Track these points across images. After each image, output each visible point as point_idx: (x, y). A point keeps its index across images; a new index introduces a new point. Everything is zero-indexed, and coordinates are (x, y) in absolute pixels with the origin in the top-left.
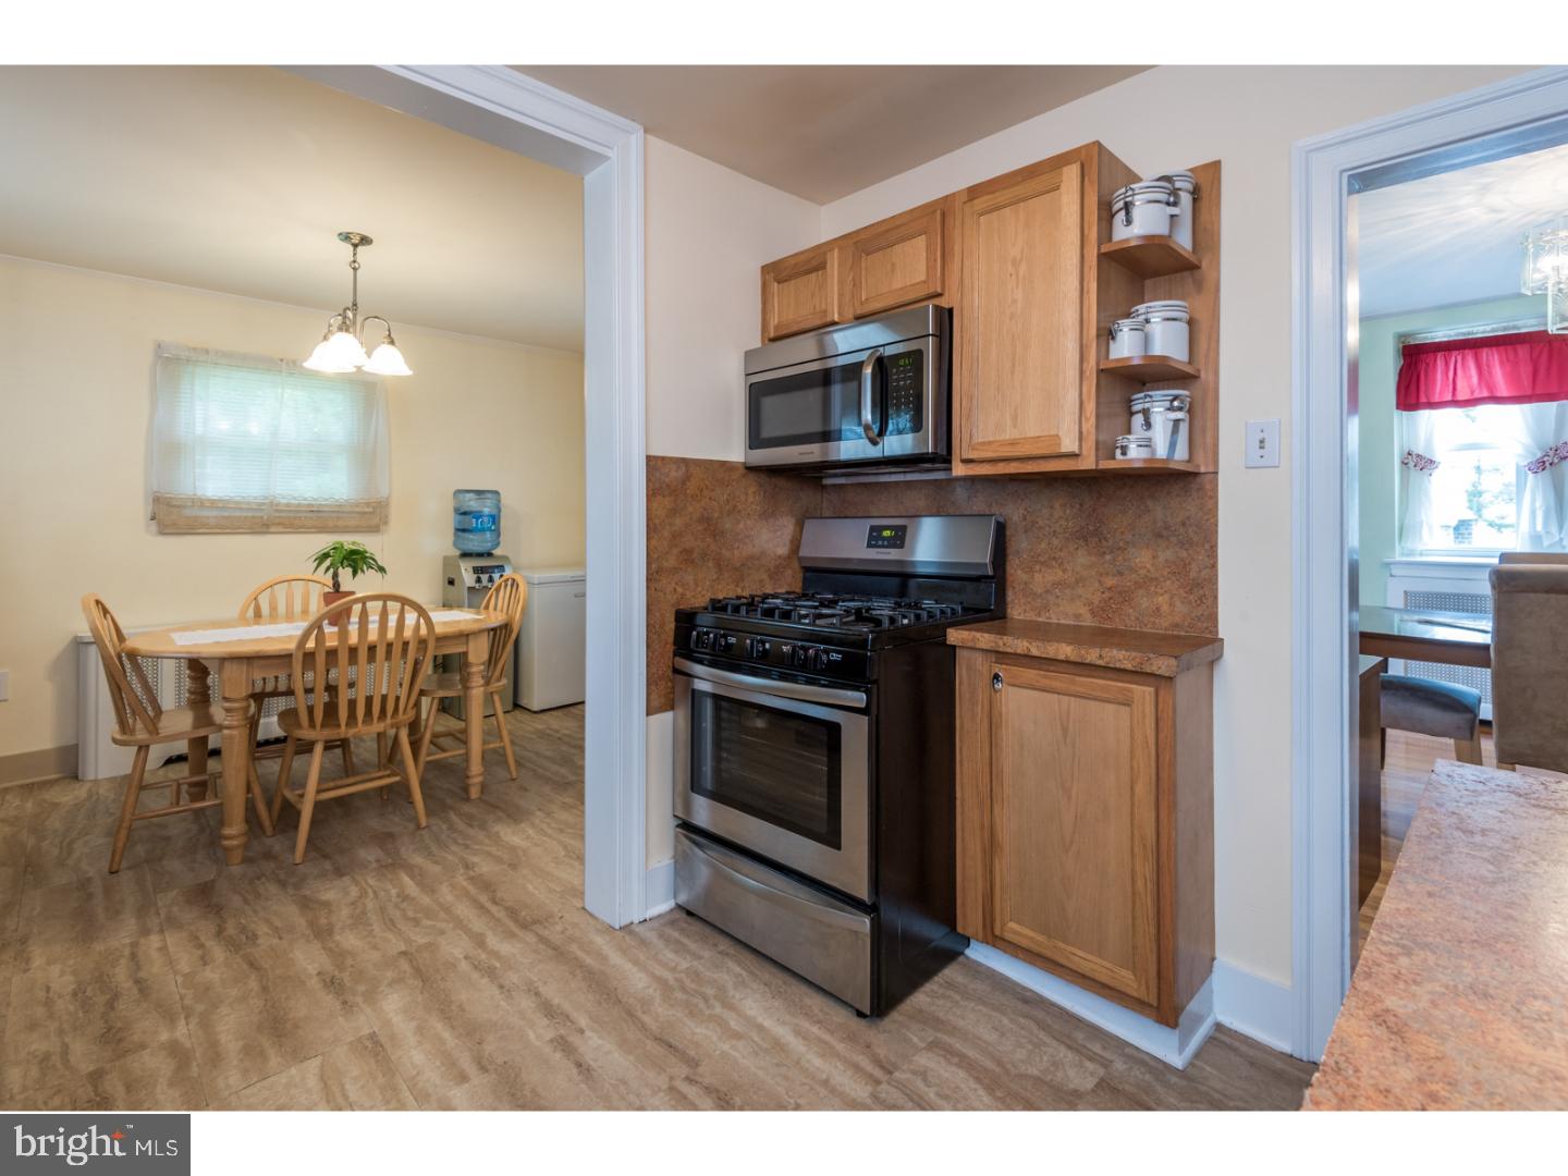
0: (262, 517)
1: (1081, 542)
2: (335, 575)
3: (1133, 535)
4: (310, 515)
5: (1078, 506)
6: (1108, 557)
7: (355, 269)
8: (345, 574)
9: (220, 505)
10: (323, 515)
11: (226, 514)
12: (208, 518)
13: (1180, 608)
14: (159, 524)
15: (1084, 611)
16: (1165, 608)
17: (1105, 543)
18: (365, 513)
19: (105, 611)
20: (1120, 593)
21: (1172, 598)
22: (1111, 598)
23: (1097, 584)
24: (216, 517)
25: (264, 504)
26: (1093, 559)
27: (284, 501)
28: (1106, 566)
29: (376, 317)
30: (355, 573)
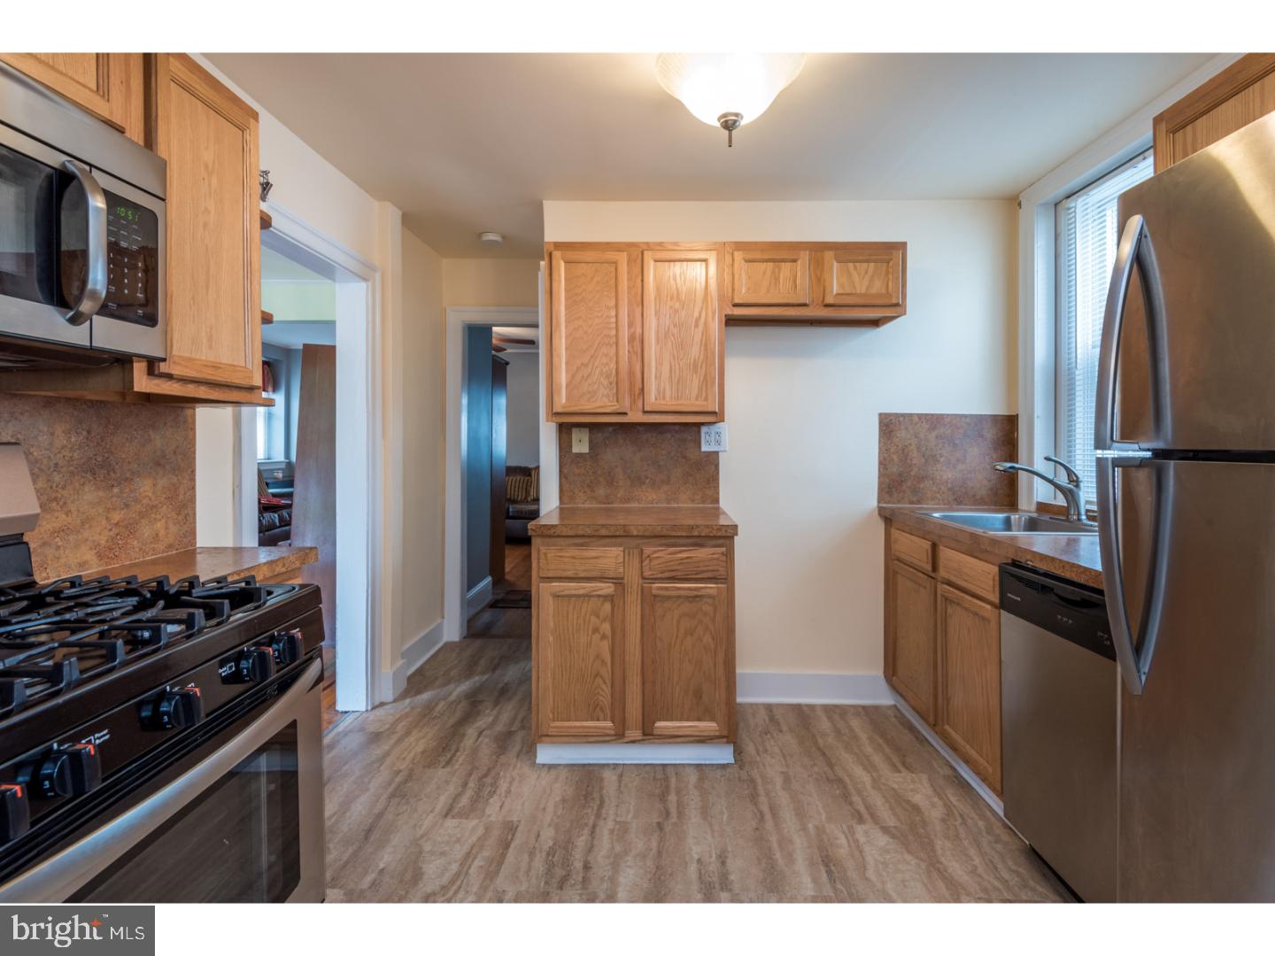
1: (89, 476)
3: (139, 465)
5: (85, 433)
6: (116, 490)
13: (173, 529)
15: (90, 556)
16: (162, 533)
17: (113, 475)
20: (126, 527)
21: (166, 522)
22: (117, 535)
23: (104, 522)
26: (101, 494)
28: (114, 499)
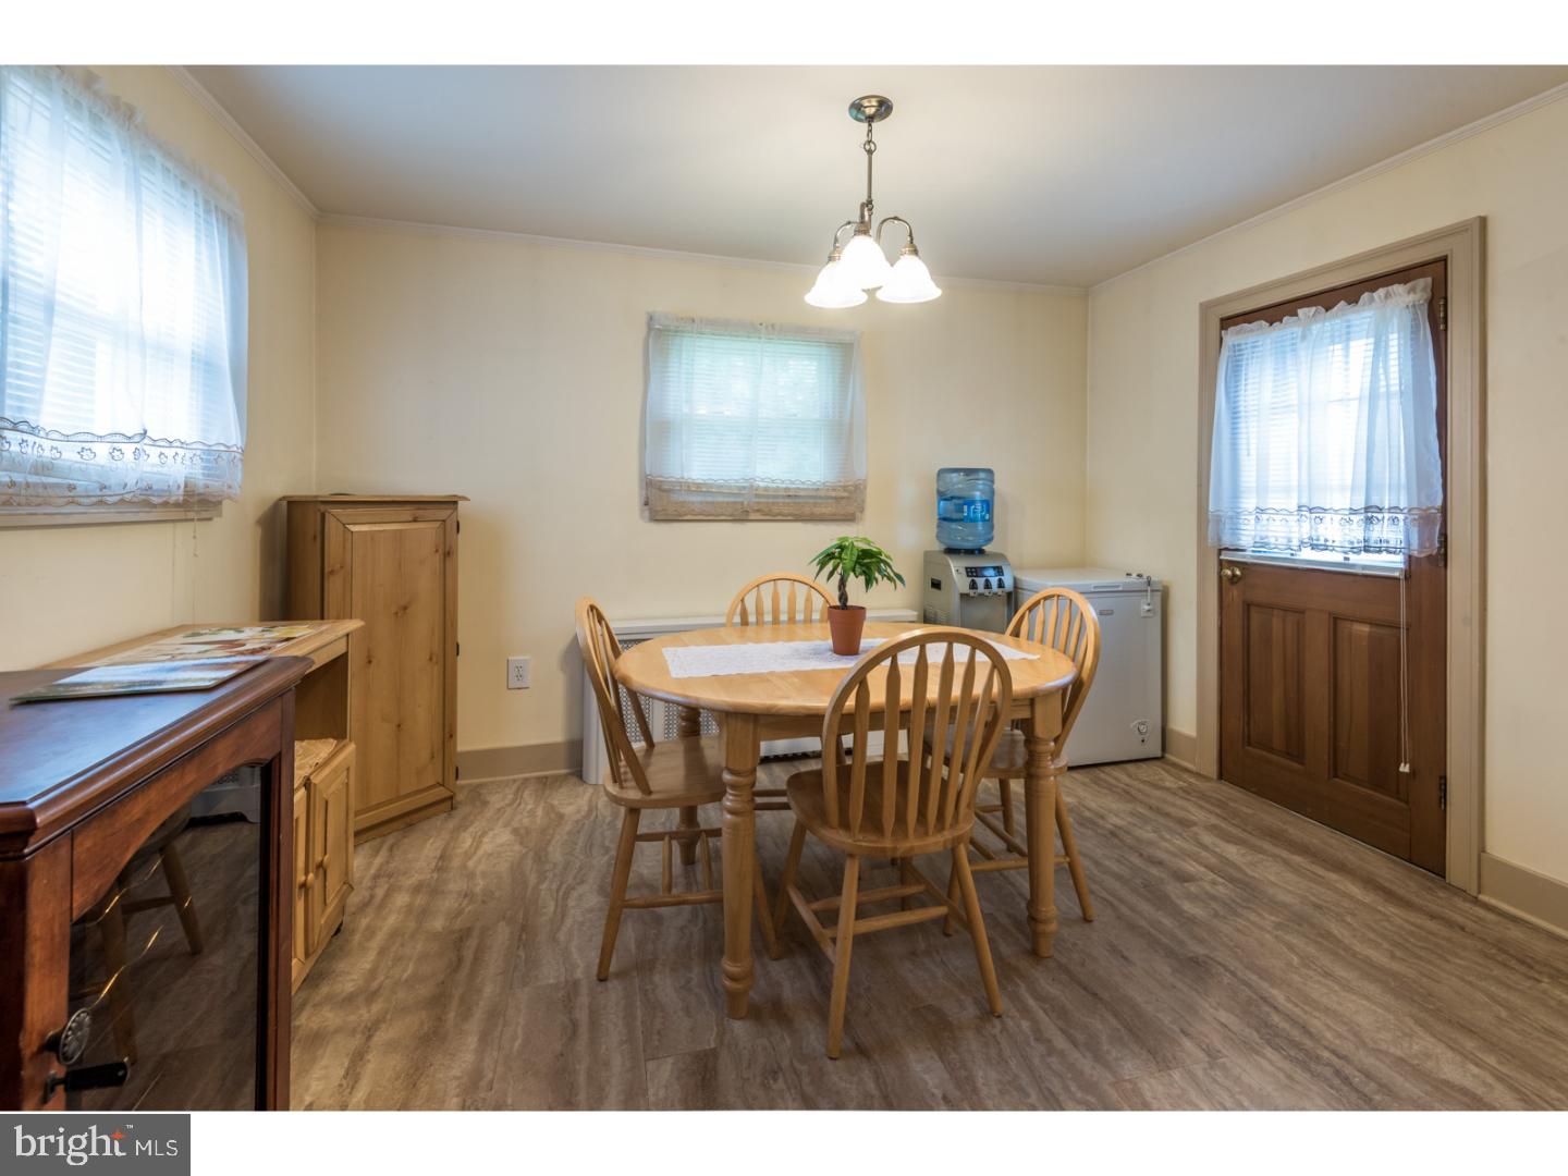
0: (742, 503)
2: (842, 584)
4: (787, 500)
7: (870, 152)
8: (855, 584)
9: (704, 489)
10: (801, 500)
11: (710, 499)
12: (693, 503)
14: (651, 511)
18: (842, 498)
19: (600, 618)
24: (701, 503)
25: (744, 488)
27: (762, 484)
29: (896, 218)
30: (868, 583)
